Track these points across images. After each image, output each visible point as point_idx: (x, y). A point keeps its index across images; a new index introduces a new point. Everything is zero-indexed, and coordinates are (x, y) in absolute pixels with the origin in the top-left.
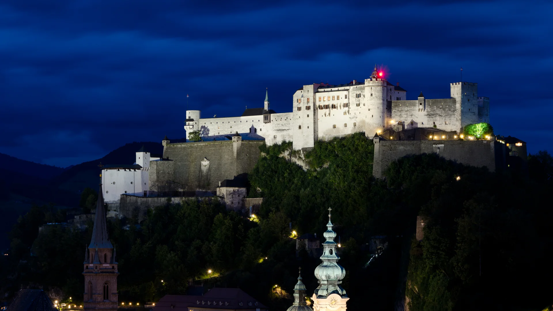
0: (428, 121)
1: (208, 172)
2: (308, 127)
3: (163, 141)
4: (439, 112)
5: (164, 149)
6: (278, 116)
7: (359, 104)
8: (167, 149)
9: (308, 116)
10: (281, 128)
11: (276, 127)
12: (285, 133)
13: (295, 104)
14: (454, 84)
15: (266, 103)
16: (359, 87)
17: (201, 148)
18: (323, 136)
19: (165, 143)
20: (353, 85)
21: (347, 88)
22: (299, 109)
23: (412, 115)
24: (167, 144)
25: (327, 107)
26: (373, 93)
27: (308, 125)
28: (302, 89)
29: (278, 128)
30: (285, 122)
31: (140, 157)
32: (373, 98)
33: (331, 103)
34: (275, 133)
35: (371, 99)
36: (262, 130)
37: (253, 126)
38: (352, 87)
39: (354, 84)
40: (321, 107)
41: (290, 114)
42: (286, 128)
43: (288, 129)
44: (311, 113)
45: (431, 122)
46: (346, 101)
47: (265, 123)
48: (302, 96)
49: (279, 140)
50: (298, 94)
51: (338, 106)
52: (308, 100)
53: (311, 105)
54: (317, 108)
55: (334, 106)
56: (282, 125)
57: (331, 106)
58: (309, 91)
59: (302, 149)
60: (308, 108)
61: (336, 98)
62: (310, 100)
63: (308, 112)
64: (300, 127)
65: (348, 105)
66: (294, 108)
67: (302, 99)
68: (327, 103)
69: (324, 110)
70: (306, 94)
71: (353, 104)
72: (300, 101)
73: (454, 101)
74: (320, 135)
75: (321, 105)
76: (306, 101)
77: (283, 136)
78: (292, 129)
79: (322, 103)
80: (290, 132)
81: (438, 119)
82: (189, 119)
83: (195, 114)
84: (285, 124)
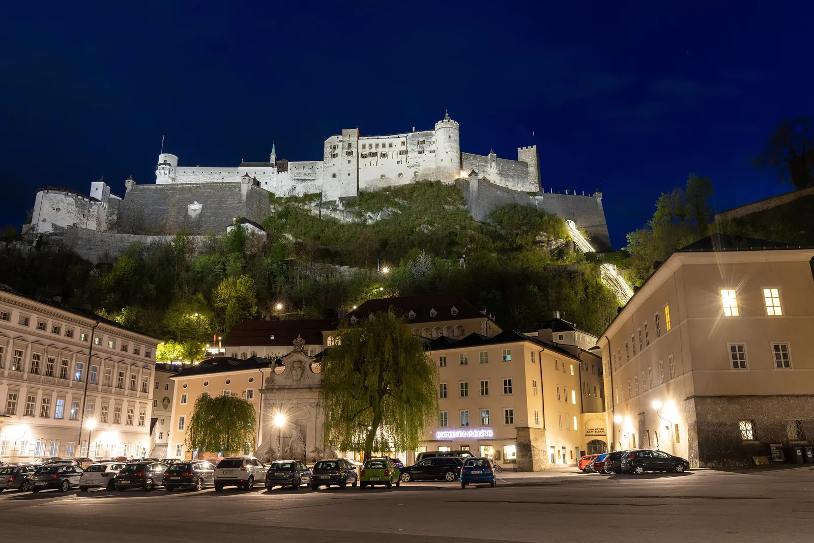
0: (501, 180)
1: (200, 218)
2: (349, 175)
3: (127, 181)
4: (511, 174)
5: (128, 190)
6: (299, 165)
7: (423, 151)
8: (131, 190)
9: (349, 162)
10: (303, 178)
11: (295, 176)
12: (309, 183)
13: (327, 150)
15: (273, 155)
16: (422, 134)
17: (189, 190)
18: (366, 187)
19: (130, 183)
20: (412, 132)
21: (405, 135)
22: (334, 156)
23: (483, 171)
24: (133, 185)
25: (374, 155)
26: (452, 135)
27: (349, 172)
28: (341, 134)
29: (296, 178)
30: (310, 171)
31: (98, 188)
32: (452, 140)
33: (381, 150)
34: (293, 183)
35: (449, 142)
36: (268, 183)
37: (254, 178)
38: (410, 134)
39: (414, 131)
40: (364, 156)
41: (320, 163)
42: (310, 178)
43: (314, 180)
44: (353, 159)
45: (504, 182)
46: (404, 148)
47: (278, 172)
48: (340, 141)
49: (300, 191)
50: (333, 140)
51: (390, 154)
52: (350, 145)
53: (355, 151)
54: (360, 155)
55: (384, 155)
56: (305, 174)
57: (379, 154)
58: (351, 135)
59: (340, 198)
60: (349, 154)
61: (387, 145)
62: (352, 145)
63: (350, 158)
64: (334, 176)
65: (406, 152)
66: (325, 156)
67: (340, 144)
68: (374, 150)
69: (369, 158)
70: (346, 139)
71: (413, 151)
72: (335, 148)
73: (526, 164)
74: (362, 185)
75: (364, 153)
76: (347, 146)
77: (306, 187)
78: (321, 179)
79: (367, 151)
80: (318, 183)
81: (510, 179)
82: (165, 163)
83: (172, 159)
84: (309, 174)
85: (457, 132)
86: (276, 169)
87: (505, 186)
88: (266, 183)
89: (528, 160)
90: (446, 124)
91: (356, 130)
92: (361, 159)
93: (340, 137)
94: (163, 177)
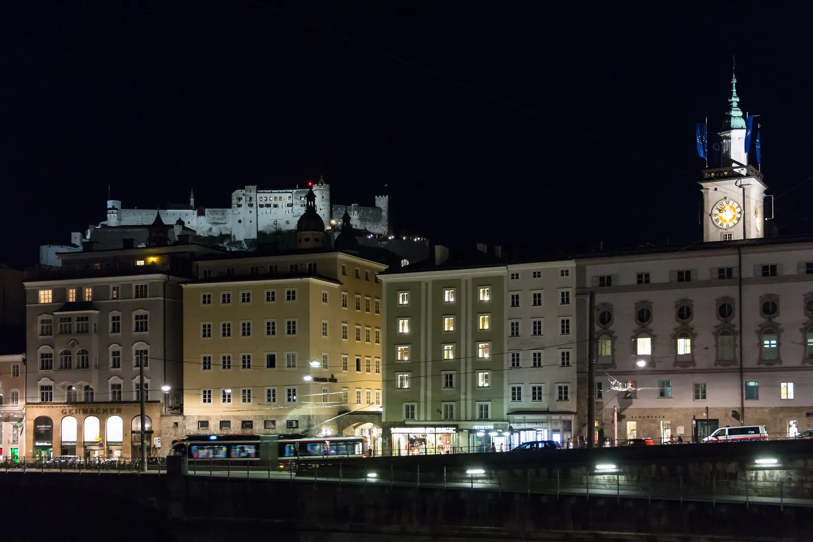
0: (361, 224)
2: (251, 222)
4: (369, 218)
6: (214, 211)
9: (251, 212)
10: (217, 221)
11: (211, 220)
12: (222, 226)
13: (234, 201)
14: (380, 196)
15: (192, 200)
16: (303, 191)
18: (263, 230)
20: (296, 189)
21: (291, 191)
22: (239, 206)
25: (268, 206)
26: (324, 196)
27: (251, 220)
28: (244, 189)
29: (213, 221)
30: (221, 216)
32: (325, 200)
33: (273, 202)
34: (210, 226)
35: (322, 201)
37: (180, 218)
38: (295, 191)
40: (261, 206)
41: (229, 210)
42: (222, 222)
43: (225, 223)
44: (253, 210)
45: (363, 225)
46: (290, 202)
47: (198, 216)
48: (244, 195)
49: (215, 232)
50: (238, 193)
51: (280, 205)
52: (251, 198)
53: (254, 203)
54: (258, 206)
55: (276, 206)
56: (218, 219)
57: (272, 205)
58: (251, 191)
59: (245, 240)
60: (251, 205)
61: (278, 198)
62: (253, 199)
63: (251, 209)
64: (240, 221)
65: (292, 205)
66: (233, 206)
67: (244, 197)
68: (268, 202)
69: (265, 209)
70: (248, 193)
71: (297, 204)
72: (240, 199)
73: (380, 210)
74: (260, 229)
75: (261, 203)
76: (248, 199)
77: (220, 229)
78: (230, 223)
79: (263, 203)
80: (228, 226)
81: (368, 222)
82: (113, 208)
83: (118, 204)
84: (221, 218)
85: (328, 192)
86: (196, 212)
87: (363, 228)
88: (189, 223)
89: (382, 206)
90: (320, 187)
91: (255, 187)
92: (258, 208)
93: (244, 191)
94: (112, 220)
